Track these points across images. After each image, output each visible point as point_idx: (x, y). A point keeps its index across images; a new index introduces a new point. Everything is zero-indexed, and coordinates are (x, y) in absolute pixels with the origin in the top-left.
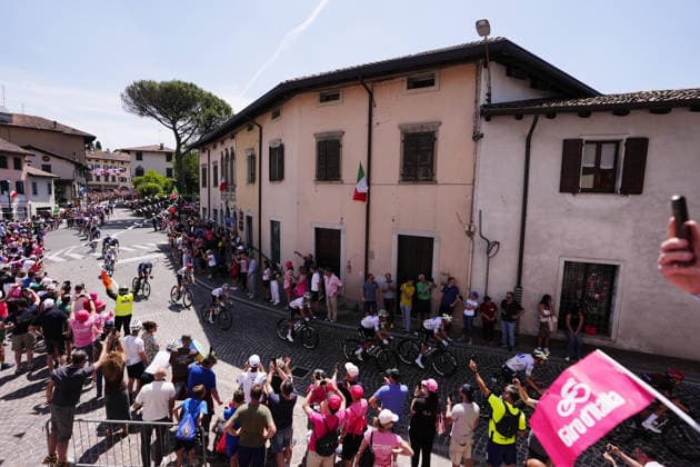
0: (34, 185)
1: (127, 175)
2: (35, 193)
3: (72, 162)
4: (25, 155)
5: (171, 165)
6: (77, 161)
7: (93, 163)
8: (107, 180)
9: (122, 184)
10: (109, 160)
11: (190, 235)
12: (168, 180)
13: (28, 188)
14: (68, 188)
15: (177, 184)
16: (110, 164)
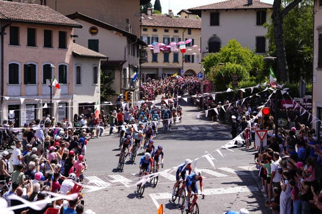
0: (78, 69)
1: (194, 51)
2: (79, 82)
4: (71, 27)
5: (263, 31)
6: (130, 32)
7: (150, 33)
8: (166, 60)
9: (187, 66)
10: (173, 28)
11: (294, 156)
12: (260, 57)
13: (71, 76)
14: (117, 74)
15: (274, 65)
16: (171, 34)
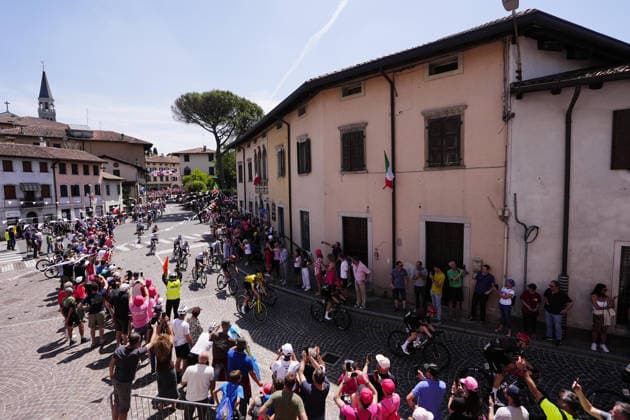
0: (108, 187)
1: (177, 175)
2: (108, 194)
3: (136, 167)
4: (101, 163)
5: (212, 164)
6: (139, 165)
7: (151, 166)
8: (162, 180)
9: (174, 183)
10: (164, 163)
11: (229, 226)
12: (211, 177)
13: (103, 190)
14: (132, 188)
15: (218, 181)
16: (164, 166)
